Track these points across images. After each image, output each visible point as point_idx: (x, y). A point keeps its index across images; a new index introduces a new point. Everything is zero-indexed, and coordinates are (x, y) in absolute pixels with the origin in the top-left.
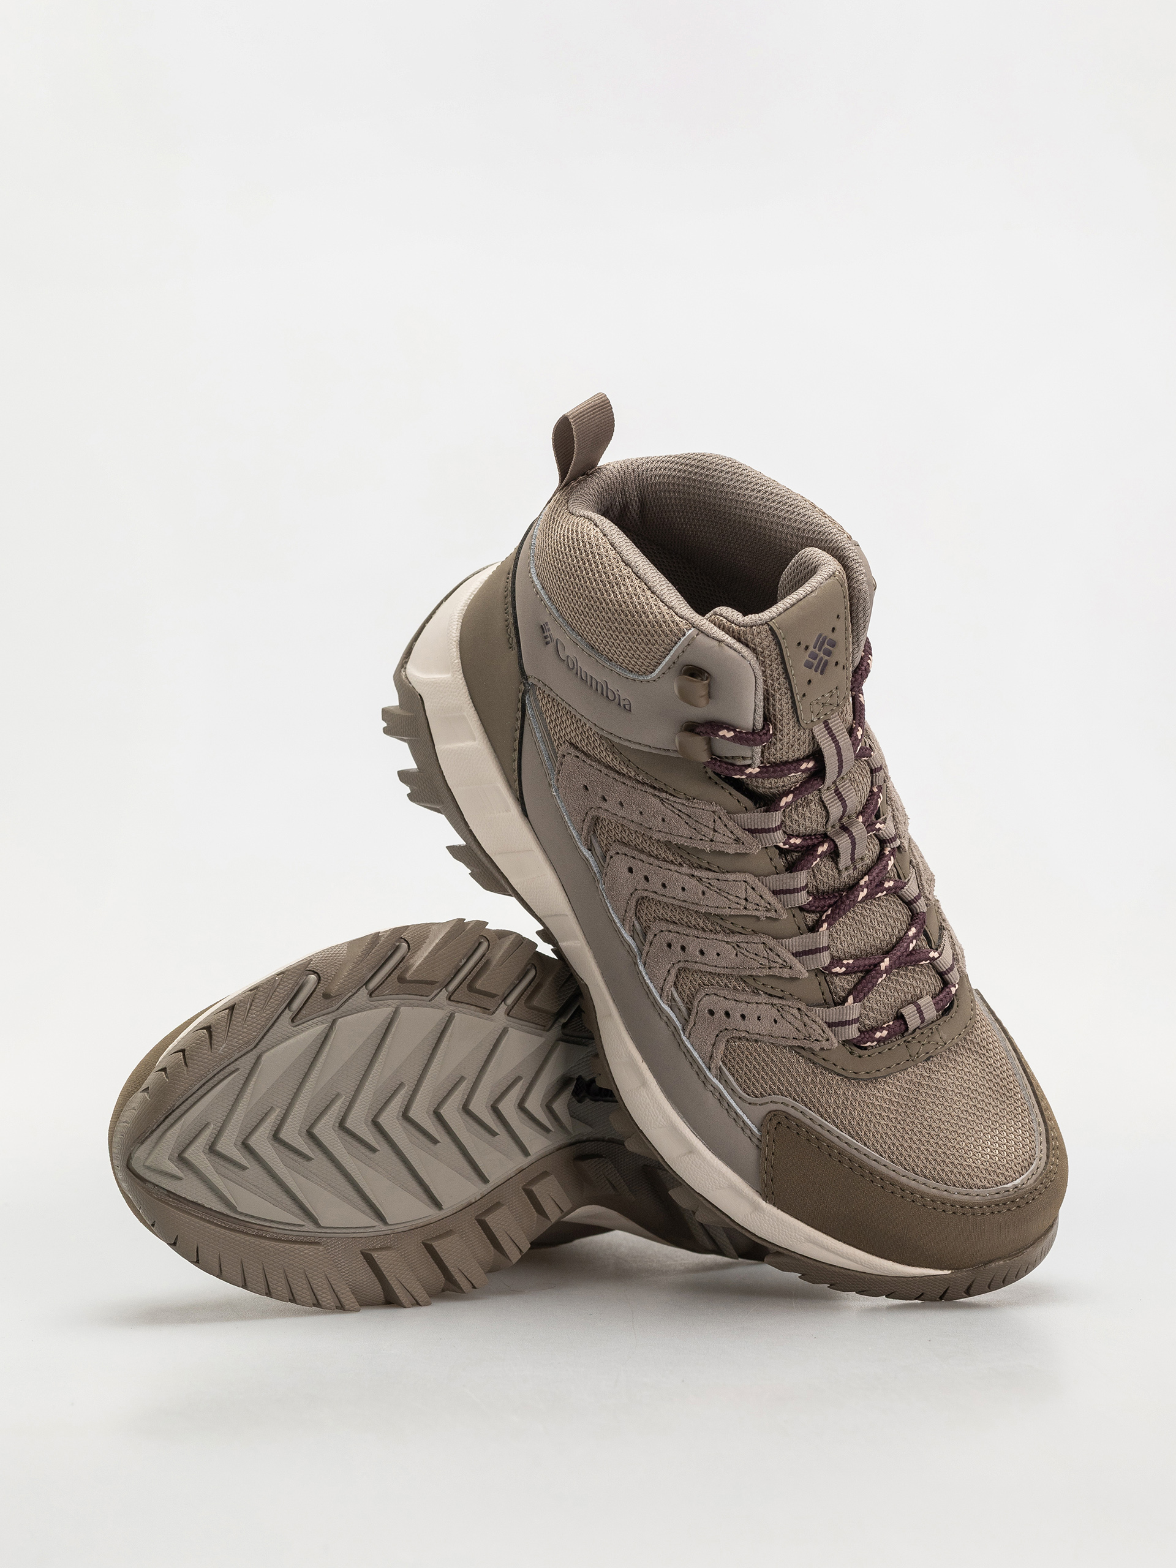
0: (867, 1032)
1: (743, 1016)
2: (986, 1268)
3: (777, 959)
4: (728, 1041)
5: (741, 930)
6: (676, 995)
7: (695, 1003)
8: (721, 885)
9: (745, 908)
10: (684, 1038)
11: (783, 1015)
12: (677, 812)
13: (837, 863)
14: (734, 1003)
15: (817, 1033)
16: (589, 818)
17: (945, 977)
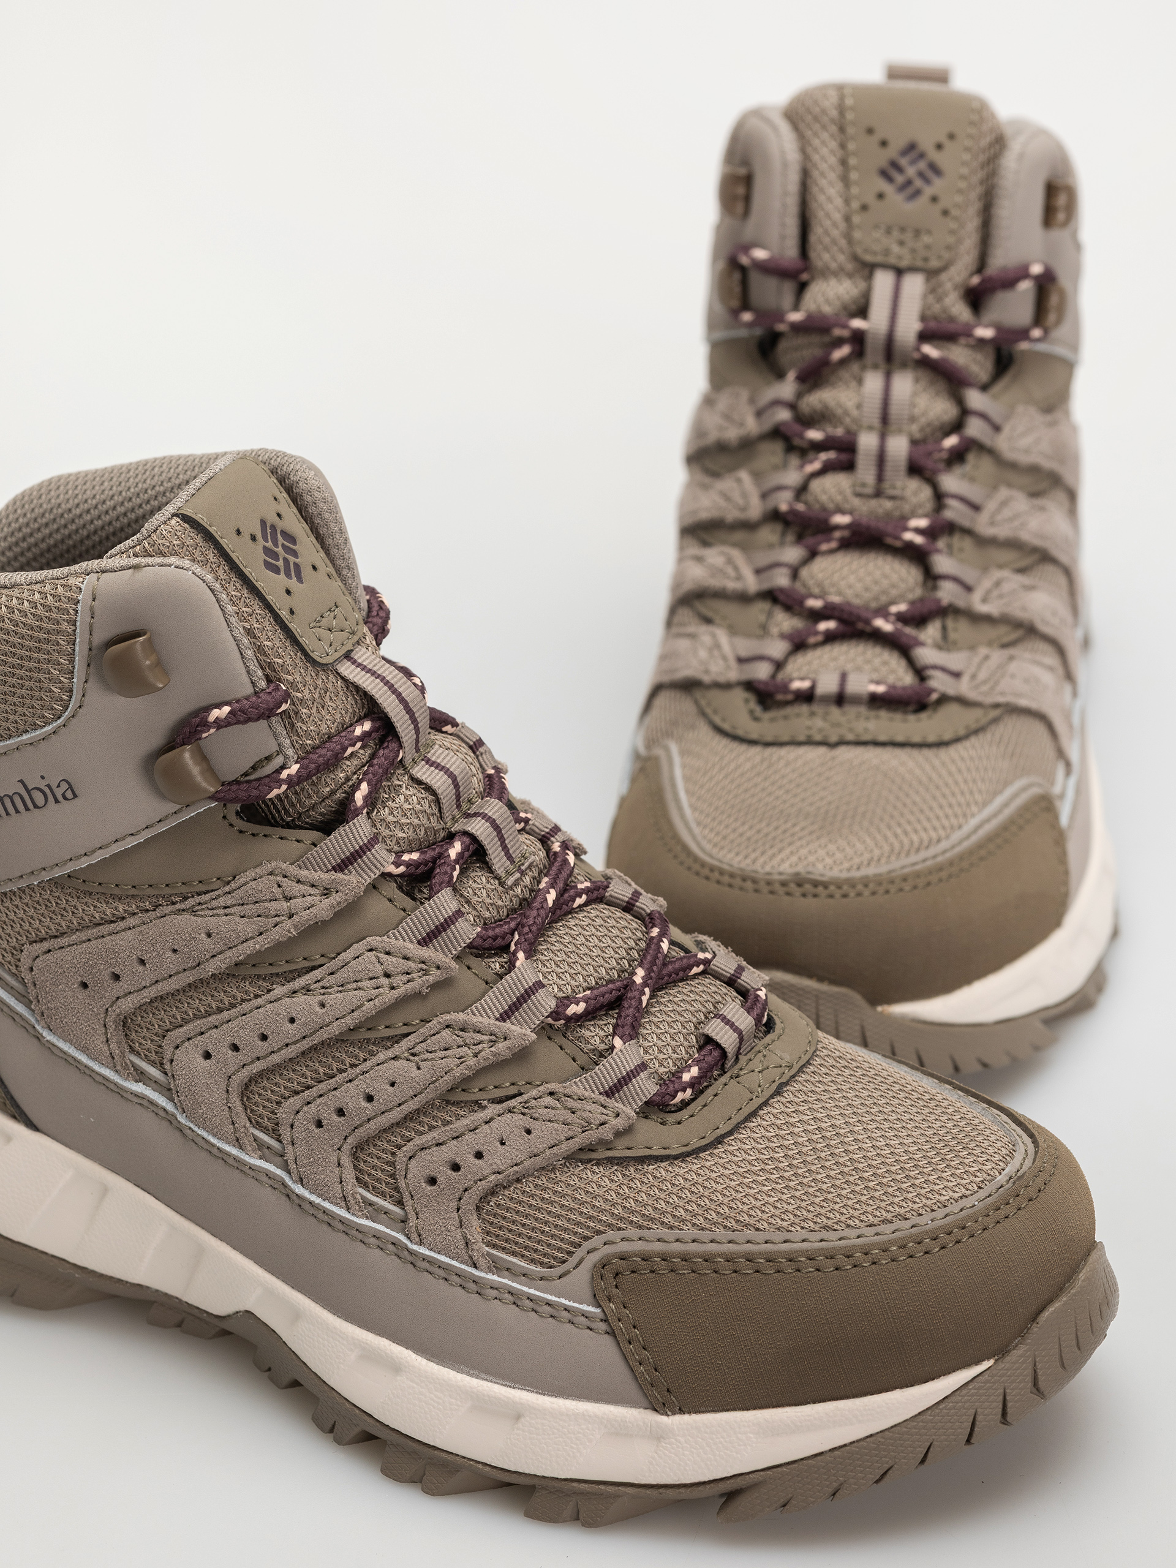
0: (670, 1082)
1: (479, 1155)
2: (1040, 1323)
3: (479, 1037)
4: (478, 1208)
5: (405, 1030)
6: (369, 1196)
7: (402, 1184)
8: (339, 977)
9: (393, 988)
10: (415, 1247)
11: (535, 1115)
12: (222, 911)
13: (490, 870)
14: (455, 1142)
15: (596, 1113)
16: (111, 1026)
17: (740, 984)
